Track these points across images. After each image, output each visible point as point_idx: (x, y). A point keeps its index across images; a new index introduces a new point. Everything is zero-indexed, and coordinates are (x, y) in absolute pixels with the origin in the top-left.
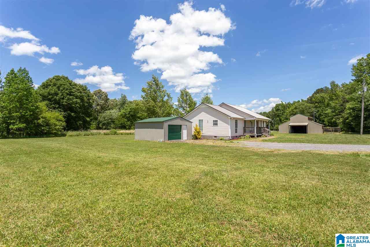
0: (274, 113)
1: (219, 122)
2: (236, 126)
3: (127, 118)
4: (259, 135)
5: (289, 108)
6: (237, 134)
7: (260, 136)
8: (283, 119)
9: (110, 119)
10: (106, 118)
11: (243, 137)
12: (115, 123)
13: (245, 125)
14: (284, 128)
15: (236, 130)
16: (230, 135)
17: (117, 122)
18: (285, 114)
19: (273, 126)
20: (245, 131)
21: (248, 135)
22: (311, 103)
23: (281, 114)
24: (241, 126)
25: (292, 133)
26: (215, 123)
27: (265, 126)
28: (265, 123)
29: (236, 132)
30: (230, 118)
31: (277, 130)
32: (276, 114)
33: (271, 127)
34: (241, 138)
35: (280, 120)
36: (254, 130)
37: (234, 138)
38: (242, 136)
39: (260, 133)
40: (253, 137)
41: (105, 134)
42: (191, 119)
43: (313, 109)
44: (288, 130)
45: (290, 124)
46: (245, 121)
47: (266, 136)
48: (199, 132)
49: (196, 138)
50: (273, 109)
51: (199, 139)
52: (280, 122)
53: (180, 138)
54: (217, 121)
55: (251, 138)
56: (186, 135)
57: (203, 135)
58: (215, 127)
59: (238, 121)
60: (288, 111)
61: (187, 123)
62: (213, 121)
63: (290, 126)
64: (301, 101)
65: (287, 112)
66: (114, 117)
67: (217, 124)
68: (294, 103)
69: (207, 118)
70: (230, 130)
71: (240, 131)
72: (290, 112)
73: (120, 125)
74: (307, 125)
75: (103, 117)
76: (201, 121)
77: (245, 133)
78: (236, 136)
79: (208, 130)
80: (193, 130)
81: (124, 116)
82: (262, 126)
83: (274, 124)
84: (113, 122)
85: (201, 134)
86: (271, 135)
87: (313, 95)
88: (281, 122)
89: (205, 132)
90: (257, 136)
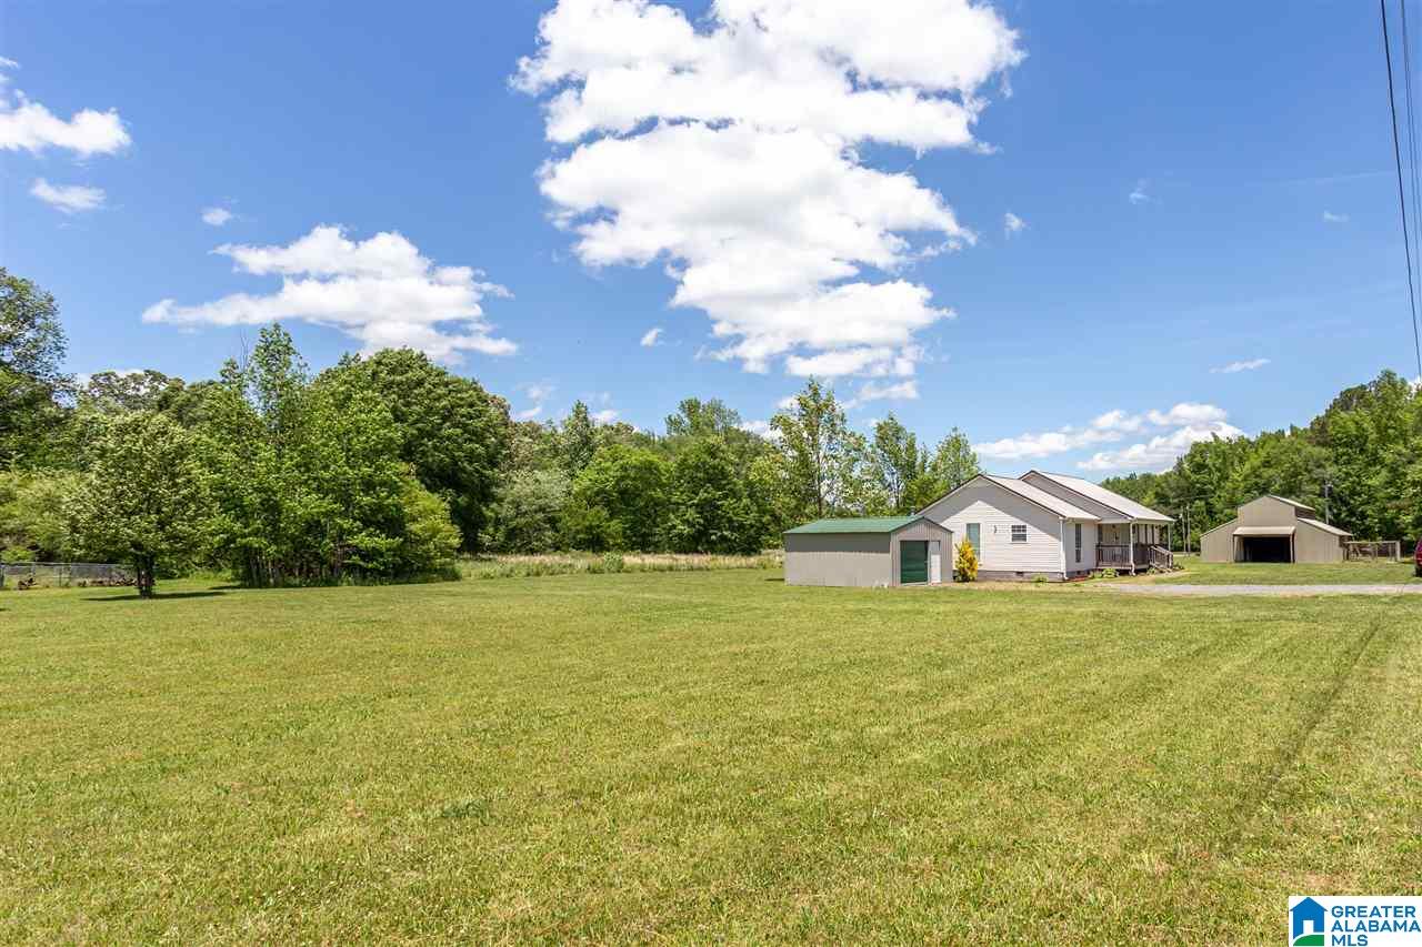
0: (1187, 478)
1: (1031, 531)
2: (1078, 544)
3: (608, 504)
4: (1139, 567)
5: (1241, 461)
6: (1083, 566)
7: (1145, 571)
8: (1219, 506)
9: (542, 509)
10: (524, 508)
11: (1098, 574)
12: (559, 525)
13: (1100, 539)
14: (1218, 542)
15: (1078, 553)
16: (1063, 569)
17: (568, 522)
18: (1229, 485)
19: (1181, 535)
20: (1100, 557)
21: (1110, 569)
22: (1324, 444)
23: (1211, 483)
24: (1089, 540)
25: (1245, 561)
26: (1019, 535)
27: (1157, 541)
28: (1156, 531)
29: (1078, 560)
30: (1064, 522)
31: (1196, 549)
32: (1193, 484)
33: (1176, 538)
34: (1093, 577)
35: (1210, 512)
36: (1127, 553)
37: (1075, 575)
38: (1093, 570)
39: (1143, 563)
40: (1124, 573)
41: (592, 570)
42: (942, 521)
43: (1331, 470)
44: (1232, 549)
45: (1239, 529)
46: (1100, 527)
47: (1162, 572)
48: (971, 561)
49: (963, 576)
50: (1180, 464)
51: (973, 580)
52: (1207, 517)
53: (924, 578)
54: (1024, 527)
55: (1121, 577)
56: (939, 569)
57: (981, 568)
58: (1019, 546)
59: (1084, 529)
60: (1238, 474)
61: (940, 535)
62: (1013, 527)
63: (1236, 538)
64: (1288, 433)
65: (1236, 476)
66: (556, 504)
67: (1024, 538)
68: (1266, 438)
69: (992, 521)
70: (1063, 555)
71: (1088, 559)
72: (1245, 480)
73: (582, 536)
74: (1290, 532)
75: (513, 502)
76: (973, 529)
77: (1100, 563)
78: (1079, 572)
79: (996, 553)
80: (956, 556)
81: (597, 497)
82: (1150, 542)
83: (1186, 527)
84: (553, 522)
85: (978, 568)
86: (1174, 568)
87: (1329, 414)
88: (1212, 518)
89: (988, 559)
90: (1137, 572)
